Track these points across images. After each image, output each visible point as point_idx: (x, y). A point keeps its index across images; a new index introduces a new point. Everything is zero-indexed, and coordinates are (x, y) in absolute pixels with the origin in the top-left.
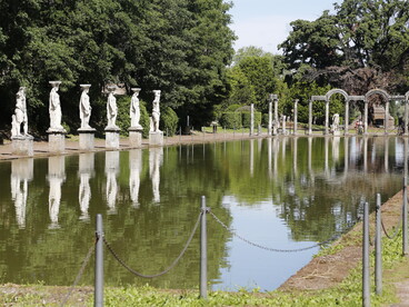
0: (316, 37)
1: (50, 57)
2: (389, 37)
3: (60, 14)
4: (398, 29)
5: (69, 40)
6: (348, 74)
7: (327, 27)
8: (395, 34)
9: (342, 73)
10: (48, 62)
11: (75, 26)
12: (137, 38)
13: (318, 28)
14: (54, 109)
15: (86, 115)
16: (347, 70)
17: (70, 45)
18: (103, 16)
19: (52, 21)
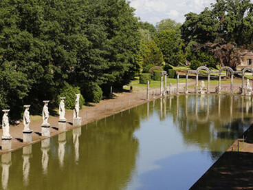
0: (199, 24)
1: (13, 81)
2: (243, 25)
3: (20, 54)
4: (248, 21)
5: (25, 69)
6: (217, 48)
7: (206, 19)
8: (246, 23)
9: (214, 47)
10: (11, 84)
11: (29, 60)
12: (69, 60)
13: (200, 20)
14: (5, 126)
15: (27, 123)
16: (217, 45)
17: (25, 72)
18: (47, 51)
19: (15, 58)
